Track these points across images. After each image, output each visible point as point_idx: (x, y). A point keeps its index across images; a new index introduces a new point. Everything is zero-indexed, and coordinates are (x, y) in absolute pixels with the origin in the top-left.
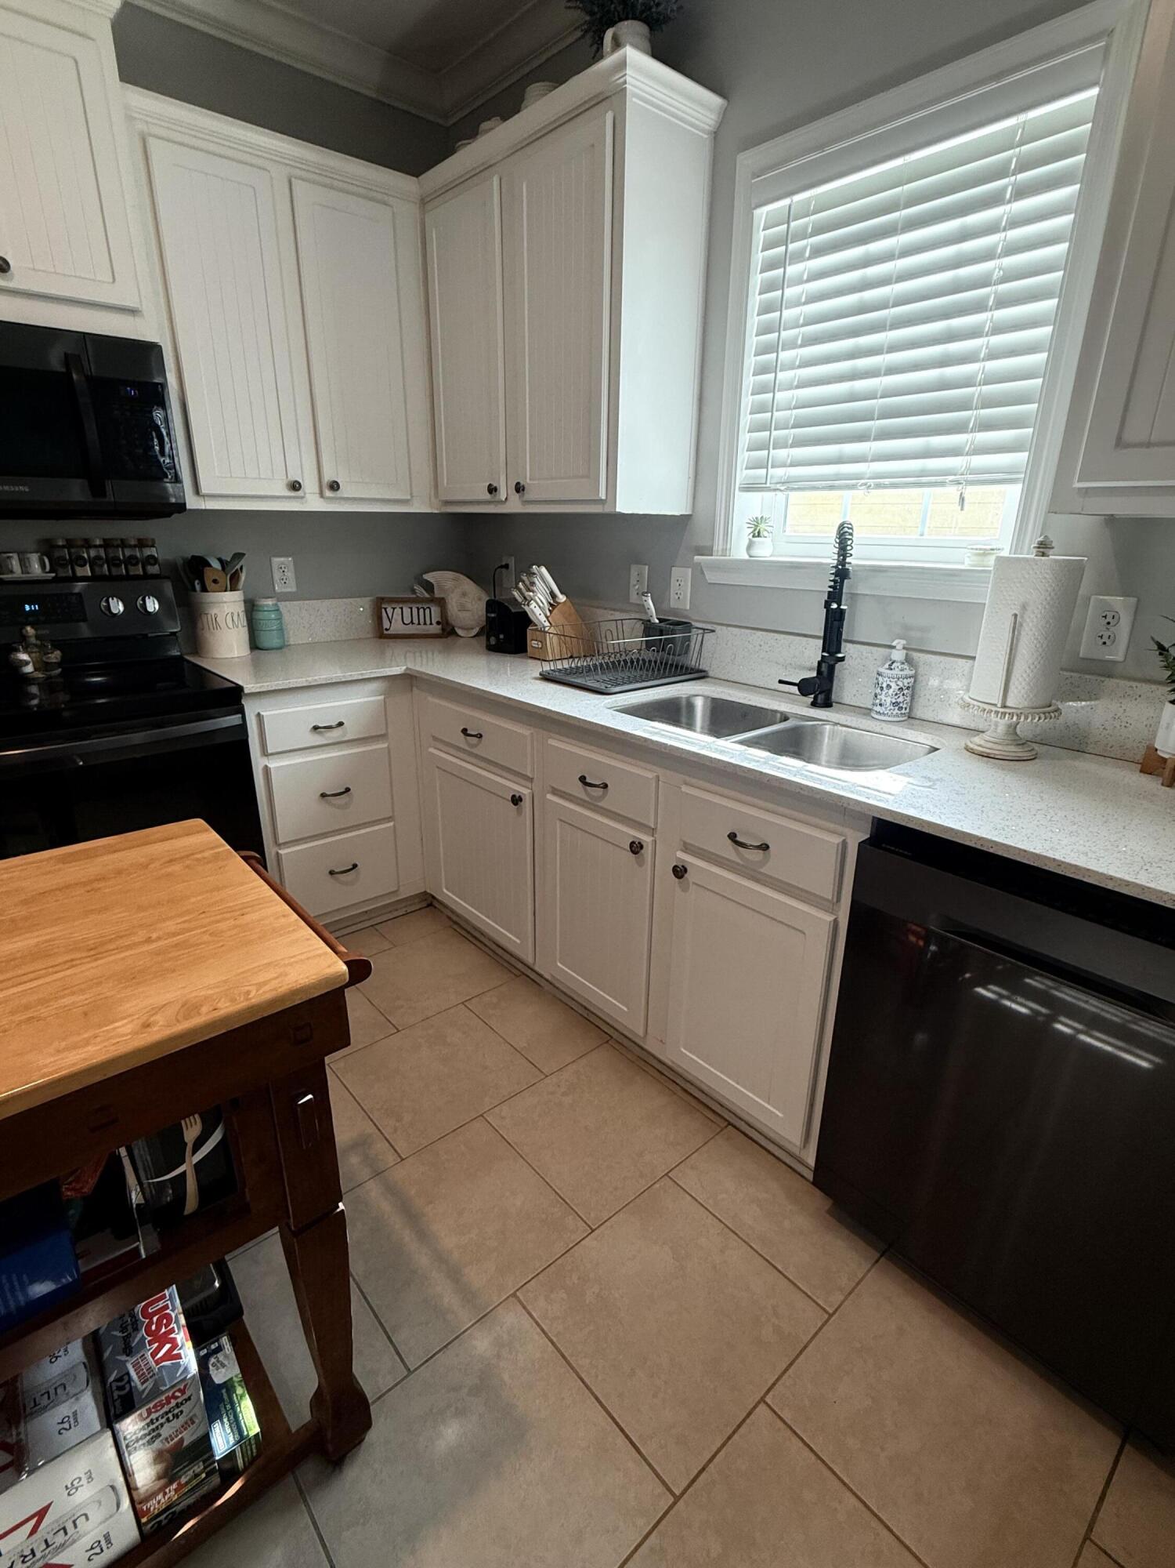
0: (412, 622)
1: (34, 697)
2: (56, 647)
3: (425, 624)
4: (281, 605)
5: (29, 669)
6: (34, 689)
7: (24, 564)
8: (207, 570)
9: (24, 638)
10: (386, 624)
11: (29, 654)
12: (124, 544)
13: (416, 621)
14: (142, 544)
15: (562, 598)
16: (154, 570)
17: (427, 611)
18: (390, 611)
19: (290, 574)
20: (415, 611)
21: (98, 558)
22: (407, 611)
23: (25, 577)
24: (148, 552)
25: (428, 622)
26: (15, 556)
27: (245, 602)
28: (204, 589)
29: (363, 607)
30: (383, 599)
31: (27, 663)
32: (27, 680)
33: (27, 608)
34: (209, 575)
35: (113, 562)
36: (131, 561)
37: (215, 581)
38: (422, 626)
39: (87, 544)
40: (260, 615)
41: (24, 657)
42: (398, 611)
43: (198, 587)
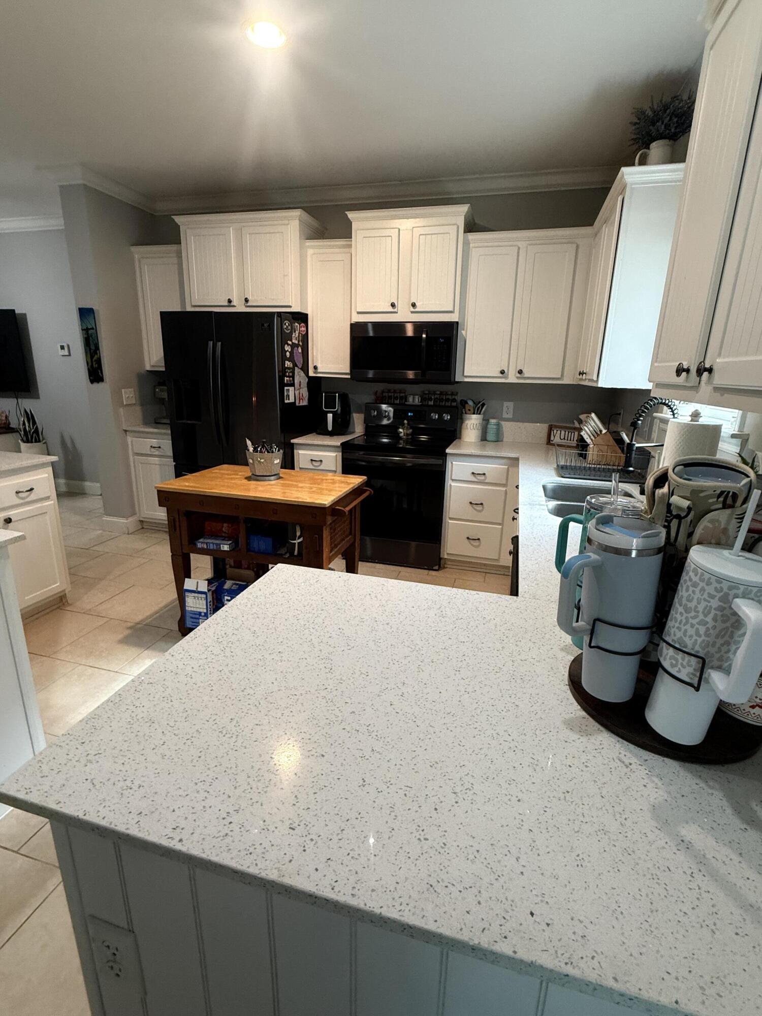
0: (564, 439)
1: (401, 444)
2: (411, 428)
3: (570, 440)
4: (503, 423)
5: (402, 435)
6: (401, 442)
7: (414, 399)
8: (467, 405)
9: (403, 424)
10: (552, 438)
11: (404, 430)
12: (447, 394)
13: (566, 438)
14: (452, 394)
15: (604, 431)
16: (454, 404)
17: (573, 434)
18: (555, 431)
19: (511, 410)
20: (567, 433)
21: (437, 398)
22: (563, 432)
23: (414, 404)
24: (453, 397)
25: (572, 439)
26: (412, 396)
27: (483, 420)
28: (466, 413)
29: (542, 428)
30: (552, 425)
31: (401, 432)
32: (401, 438)
33: (409, 414)
34: (467, 407)
35: (441, 400)
36: (448, 400)
37: (469, 410)
38: (569, 441)
39: (434, 393)
40: (489, 426)
41: (401, 430)
42: (559, 432)
43: (464, 412)
